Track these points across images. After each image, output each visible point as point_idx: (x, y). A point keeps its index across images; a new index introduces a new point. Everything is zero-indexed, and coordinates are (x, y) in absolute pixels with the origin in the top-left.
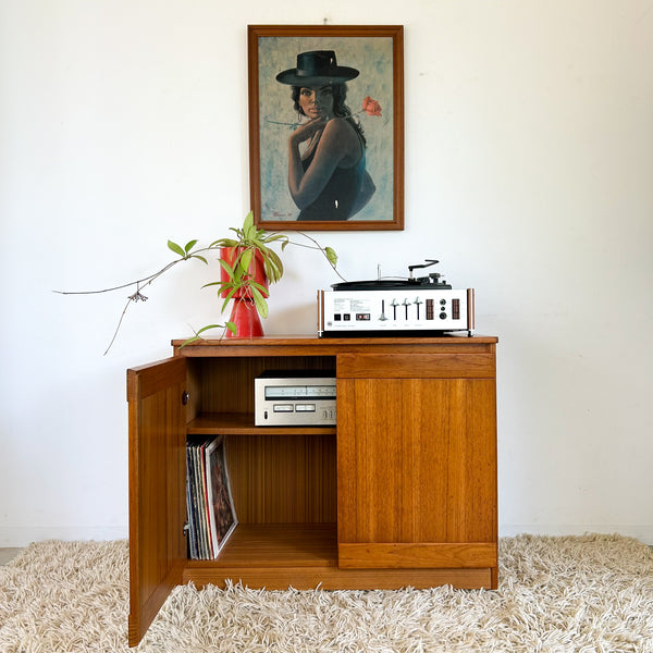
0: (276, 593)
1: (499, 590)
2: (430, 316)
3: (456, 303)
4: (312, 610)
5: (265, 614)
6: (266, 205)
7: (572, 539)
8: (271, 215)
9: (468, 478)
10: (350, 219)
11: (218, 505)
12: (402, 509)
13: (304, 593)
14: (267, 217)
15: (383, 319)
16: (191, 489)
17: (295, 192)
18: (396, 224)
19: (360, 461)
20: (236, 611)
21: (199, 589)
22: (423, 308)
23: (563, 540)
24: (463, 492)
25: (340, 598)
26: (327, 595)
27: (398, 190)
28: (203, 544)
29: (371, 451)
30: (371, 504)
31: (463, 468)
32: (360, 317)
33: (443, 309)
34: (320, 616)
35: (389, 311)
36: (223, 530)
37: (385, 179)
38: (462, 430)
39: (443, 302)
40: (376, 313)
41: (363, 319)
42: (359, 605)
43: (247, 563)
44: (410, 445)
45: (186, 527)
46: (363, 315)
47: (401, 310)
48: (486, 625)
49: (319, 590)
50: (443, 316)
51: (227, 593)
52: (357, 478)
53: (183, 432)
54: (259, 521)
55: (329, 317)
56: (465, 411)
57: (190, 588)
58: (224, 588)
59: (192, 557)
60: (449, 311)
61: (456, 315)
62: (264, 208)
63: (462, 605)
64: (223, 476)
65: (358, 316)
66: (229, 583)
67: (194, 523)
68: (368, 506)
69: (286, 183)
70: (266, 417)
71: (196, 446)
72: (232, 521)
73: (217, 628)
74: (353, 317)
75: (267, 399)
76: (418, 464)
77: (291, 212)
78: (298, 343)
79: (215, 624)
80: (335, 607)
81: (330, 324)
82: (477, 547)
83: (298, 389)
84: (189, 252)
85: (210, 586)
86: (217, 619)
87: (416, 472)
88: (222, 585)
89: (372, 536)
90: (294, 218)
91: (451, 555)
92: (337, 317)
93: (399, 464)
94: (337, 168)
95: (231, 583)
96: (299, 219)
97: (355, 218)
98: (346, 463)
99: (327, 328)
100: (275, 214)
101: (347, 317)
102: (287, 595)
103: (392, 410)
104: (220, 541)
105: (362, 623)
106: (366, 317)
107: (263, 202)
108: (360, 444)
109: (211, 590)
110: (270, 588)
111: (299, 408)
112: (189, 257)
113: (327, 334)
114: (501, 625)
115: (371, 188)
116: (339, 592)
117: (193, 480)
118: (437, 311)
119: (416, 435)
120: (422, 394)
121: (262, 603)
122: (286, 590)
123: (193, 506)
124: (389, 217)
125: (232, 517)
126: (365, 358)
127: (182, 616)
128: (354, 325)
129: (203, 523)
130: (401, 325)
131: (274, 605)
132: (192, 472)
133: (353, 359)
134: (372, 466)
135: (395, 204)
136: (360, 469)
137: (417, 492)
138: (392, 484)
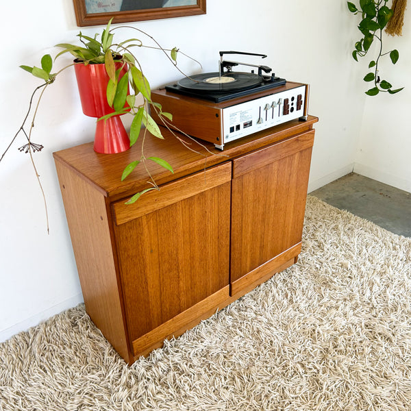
1: (297, 263)
3: (300, 98)
8: (96, 6)
9: (294, 212)
10: (165, 6)
12: (263, 246)
13: (211, 320)
18: (200, 8)
19: (244, 229)
22: (282, 107)
24: (291, 221)
29: (250, 219)
30: (248, 251)
31: (292, 207)
33: (292, 104)
39: (293, 99)
40: (255, 119)
44: (269, 206)
49: (218, 313)
50: (292, 110)
52: (242, 240)
55: (227, 131)
56: (297, 173)
60: (295, 105)
61: (299, 107)
65: (244, 125)
68: (247, 253)
74: (241, 126)
81: (227, 137)
82: (295, 247)
87: (271, 221)
89: (248, 269)
90: (116, 8)
92: (232, 130)
93: (263, 221)
96: (121, 10)
98: (237, 234)
99: (226, 141)
100: (100, 5)
101: (238, 127)
103: (262, 188)
106: (249, 124)
119: (273, 198)
120: (278, 170)
130: (269, 124)
133: (244, 161)
134: (250, 229)
136: (243, 234)
137: (271, 232)
138: (259, 234)
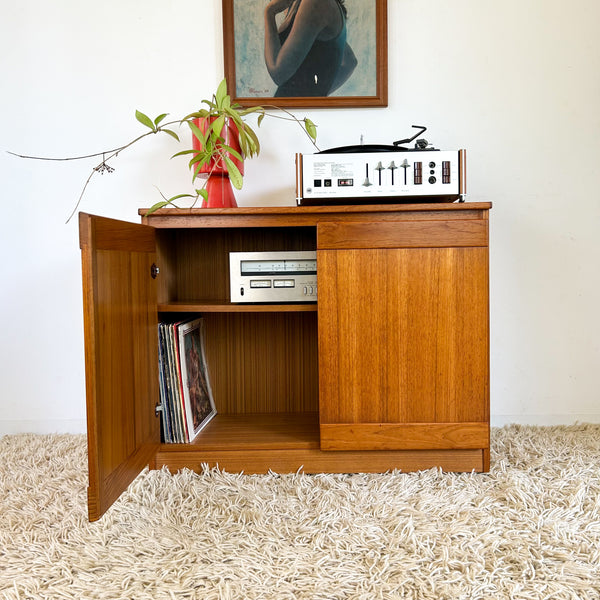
0: (255, 477)
1: (491, 473)
2: (418, 180)
3: (446, 166)
4: (293, 492)
5: (242, 495)
6: (242, 82)
7: (562, 429)
9: (458, 352)
10: (330, 96)
11: (194, 389)
12: (388, 388)
13: (284, 476)
14: (242, 94)
15: (367, 184)
16: (164, 369)
17: (272, 67)
18: (379, 100)
19: (342, 337)
20: (212, 493)
21: (173, 473)
22: (410, 171)
23: (553, 430)
24: (453, 367)
25: (323, 480)
26: (309, 478)
27: (381, 64)
28: (177, 426)
29: (354, 328)
30: (355, 382)
31: (453, 343)
32: (343, 183)
33: (432, 172)
34: (302, 497)
35: (374, 175)
36: (200, 416)
37: (367, 53)
38: (452, 302)
39: (432, 165)
40: (359, 178)
41: (345, 185)
42: (343, 486)
43: (224, 446)
44: (396, 320)
45: (158, 409)
46: (345, 181)
47: (386, 174)
48: (480, 504)
49: (300, 473)
50: (432, 180)
51: (203, 477)
52: (339, 355)
53: (153, 309)
54: (239, 411)
55: (309, 183)
56: (456, 282)
57: (164, 472)
58: (200, 472)
59: (167, 441)
60: (438, 175)
61: (446, 179)
62: (239, 84)
63: (453, 486)
64: (200, 363)
65: (340, 181)
66: (206, 467)
67: (168, 404)
68: (351, 384)
69: (262, 57)
70: (242, 294)
71: (168, 324)
72: (209, 410)
73: (190, 509)
74: (334, 183)
75: (243, 274)
76: (405, 339)
77: (268, 87)
78: (275, 211)
79: (188, 505)
80: (317, 489)
81: (309, 191)
82: (469, 427)
83: (276, 264)
84: (160, 125)
85: (185, 471)
86: (190, 500)
87: (403, 348)
88: (198, 469)
89: (355, 416)
90: (271, 94)
91: (439, 436)
92: (317, 183)
93: (384, 340)
94: (316, 41)
95: (207, 467)
96: (275, 96)
97: (336, 94)
98: (327, 339)
99: (307, 195)
100: (251, 91)
101: (328, 183)
102: (267, 479)
103: (377, 283)
104: (196, 426)
105: (346, 503)
106: (348, 183)
107: (239, 76)
108: (342, 321)
109: (186, 474)
110: (248, 472)
111: (277, 284)
112: (159, 129)
113: (306, 202)
114: (497, 504)
115: (352, 62)
116: (322, 475)
117: (165, 360)
118: (426, 175)
119: (402, 309)
120: (410, 264)
121: (240, 484)
122: (266, 474)
123: (166, 387)
124: (372, 92)
125: (209, 405)
126: (348, 226)
127: (153, 498)
128: (335, 192)
129: (177, 404)
130: (386, 191)
131: (252, 488)
132: (164, 351)
133: (334, 229)
134: (355, 343)
135: (378, 80)
136: (342, 345)
137: (403, 370)
138: (377, 361)
